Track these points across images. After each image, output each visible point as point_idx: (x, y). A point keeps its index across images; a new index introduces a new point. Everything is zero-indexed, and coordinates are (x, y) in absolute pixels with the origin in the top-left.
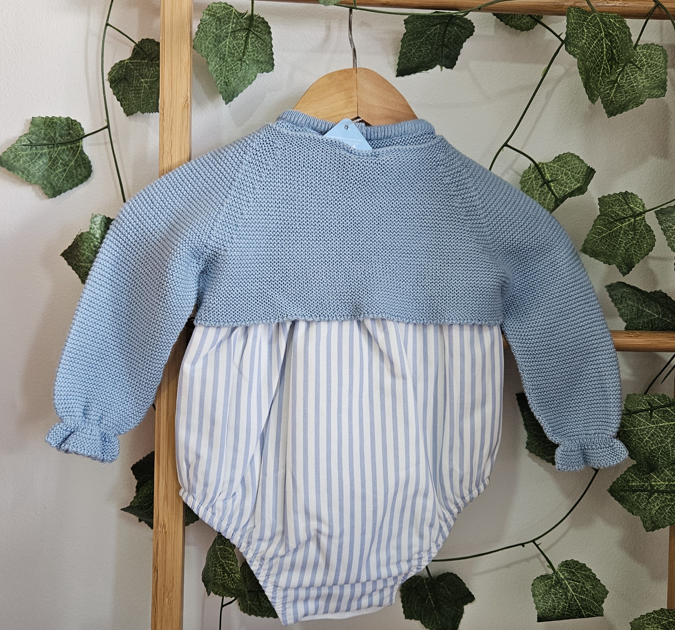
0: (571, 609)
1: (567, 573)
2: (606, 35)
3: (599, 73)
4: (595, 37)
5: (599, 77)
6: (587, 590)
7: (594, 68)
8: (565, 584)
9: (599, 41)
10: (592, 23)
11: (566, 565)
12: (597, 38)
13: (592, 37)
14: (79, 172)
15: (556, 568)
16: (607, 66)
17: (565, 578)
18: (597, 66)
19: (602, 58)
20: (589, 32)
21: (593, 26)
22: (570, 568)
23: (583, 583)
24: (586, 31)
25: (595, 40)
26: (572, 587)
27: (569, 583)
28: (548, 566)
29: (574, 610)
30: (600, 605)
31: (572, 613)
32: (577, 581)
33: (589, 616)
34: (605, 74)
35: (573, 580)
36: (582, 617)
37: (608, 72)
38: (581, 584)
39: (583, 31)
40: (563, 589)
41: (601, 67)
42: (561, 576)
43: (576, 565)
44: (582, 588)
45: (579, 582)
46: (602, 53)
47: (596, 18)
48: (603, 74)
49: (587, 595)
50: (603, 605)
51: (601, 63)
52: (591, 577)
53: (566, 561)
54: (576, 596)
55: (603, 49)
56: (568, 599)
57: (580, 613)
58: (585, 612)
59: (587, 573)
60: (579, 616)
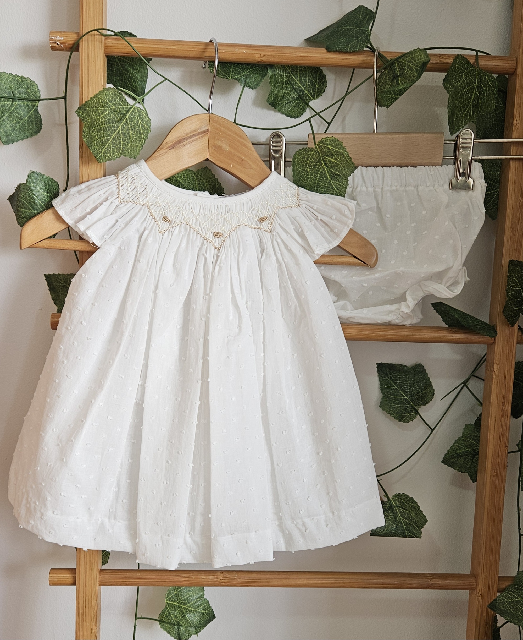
0: (397, 529)
1: (398, 502)
2: (477, 87)
3: (463, 114)
4: (469, 84)
5: (462, 117)
6: (412, 517)
7: (461, 108)
8: (396, 509)
9: (471, 88)
10: (470, 74)
11: (398, 496)
12: (470, 86)
13: (467, 83)
14: (31, 127)
15: (390, 497)
16: (470, 110)
17: (396, 505)
18: (464, 107)
19: (469, 103)
20: (466, 78)
21: (471, 76)
22: (401, 499)
23: (409, 511)
24: (464, 77)
25: (468, 86)
26: (400, 512)
27: (399, 510)
28: (384, 496)
29: (400, 530)
30: (420, 529)
31: (397, 532)
32: (405, 509)
33: (410, 537)
34: (467, 116)
35: (402, 508)
36: (405, 537)
37: (470, 115)
38: (408, 512)
39: (462, 76)
40: (394, 513)
41: (466, 110)
42: (394, 503)
43: (406, 498)
44: (408, 514)
45: (407, 510)
46: (470, 98)
47: (476, 71)
48: (466, 115)
49: (411, 520)
50: (422, 530)
51: (467, 106)
52: (416, 508)
53: (398, 494)
54: (403, 520)
55: (471, 95)
56: (396, 521)
57: (403, 533)
58: (408, 533)
59: (414, 505)
60: (403, 536)
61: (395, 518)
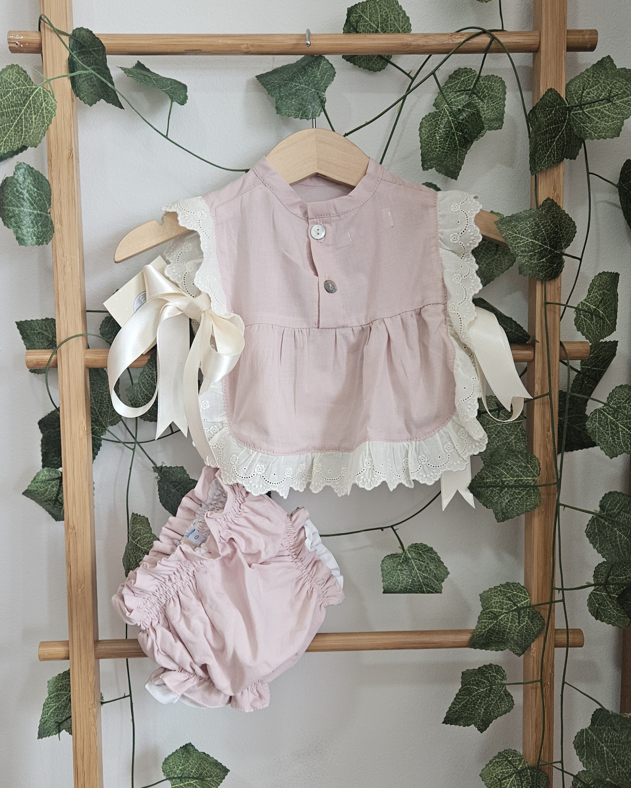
0: (413, 584)
1: (415, 553)
6: (430, 570)
8: (412, 562)
15: (406, 548)
17: (412, 557)
22: (418, 550)
23: (428, 564)
26: (417, 565)
27: (415, 562)
28: (399, 546)
29: (416, 585)
30: (440, 584)
31: (414, 588)
32: (422, 561)
33: (429, 592)
35: (419, 560)
36: (423, 592)
40: (409, 567)
42: (410, 555)
43: (425, 548)
44: (426, 567)
49: (430, 574)
50: (443, 584)
52: (436, 559)
53: (415, 544)
54: (420, 574)
56: (411, 576)
57: (421, 589)
58: (426, 588)
59: (433, 555)
61: (411, 572)
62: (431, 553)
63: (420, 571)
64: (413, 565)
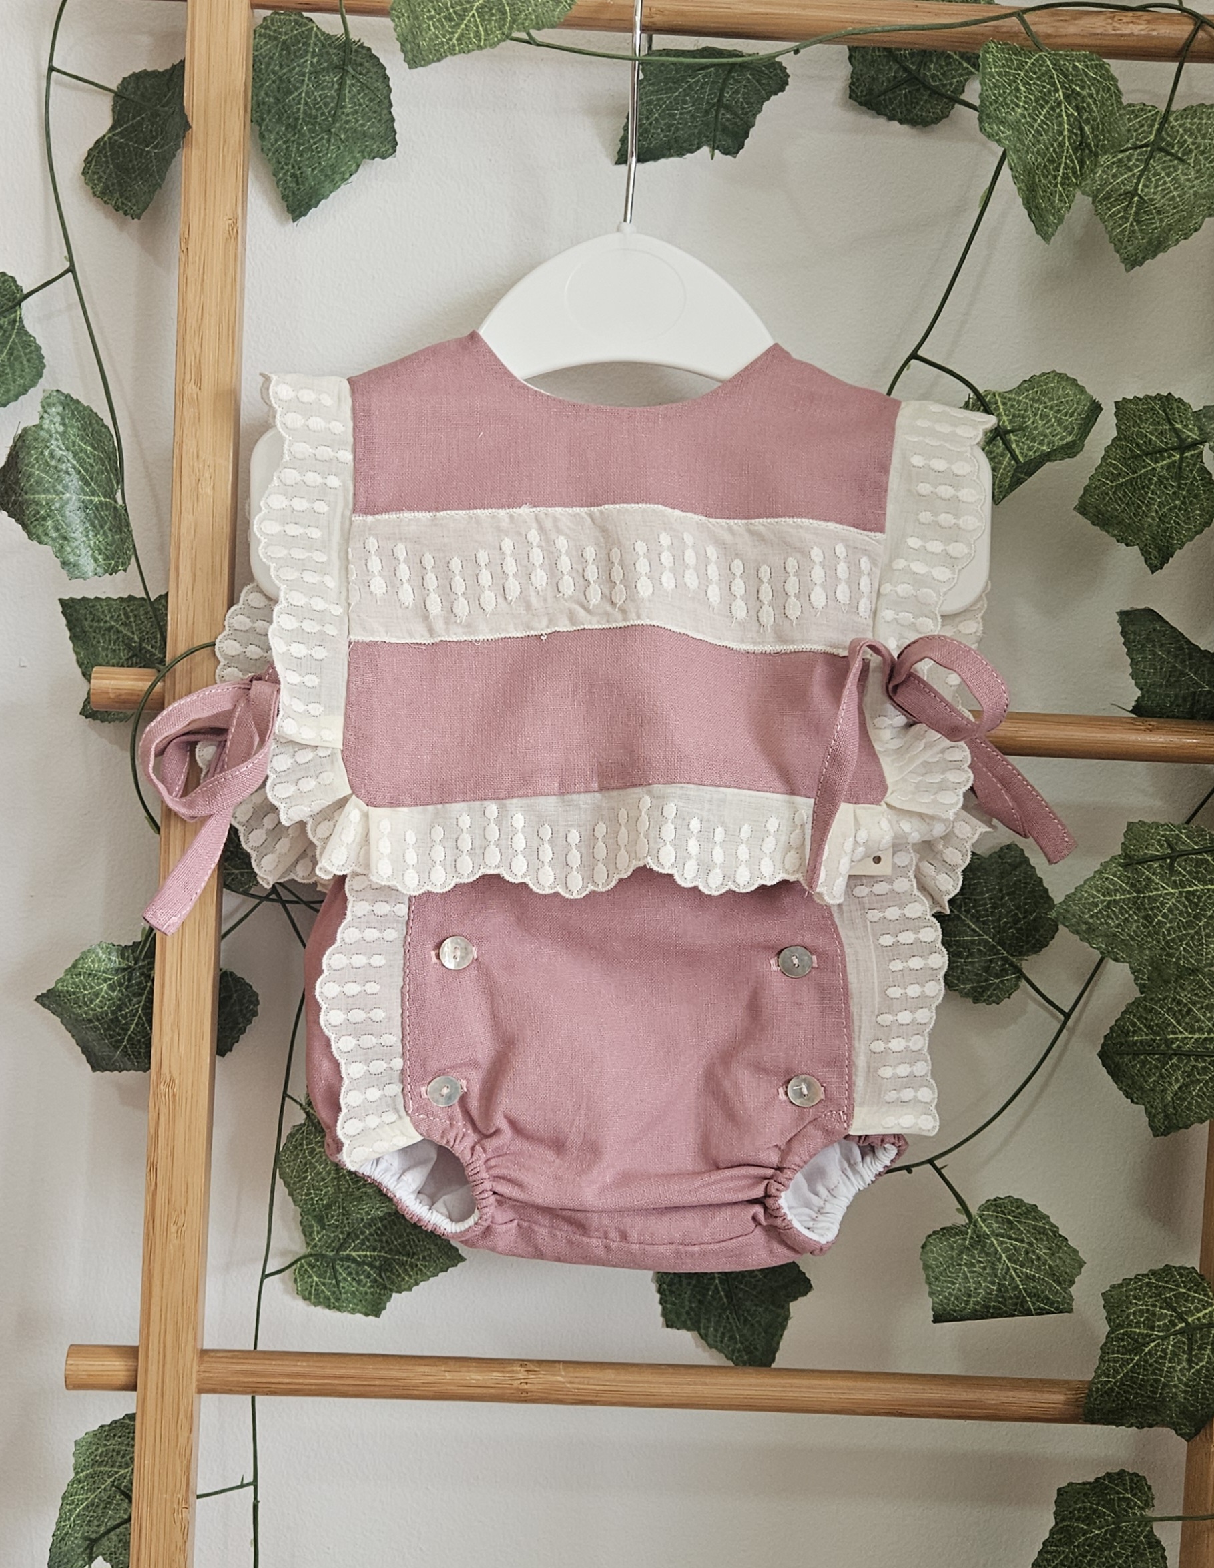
0: (1003, 1297)
1: (997, 1222)
2: (1066, 97)
3: (1055, 177)
4: (1042, 100)
5: (1056, 186)
6: (1039, 1258)
7: (1045, 166)
8: (992, 1244)
9: (1052, 109)
10: (1035, 73)
11: (996, 1205)
12: (1047, 103)
13: (1037, 101)
15: (974, 1211)
16: (1072, 161)
17: (993, 1232)
18: (1051, 161)
19: (1061, 145)
20: (1030, 91)
21: (1039, 78)
22: (1003, 1213)
23: (1031, 1244)
24: (1023, 89)
25: (1043, 107)
26: (1006, 1250)
27: (1001, 1243)
28: (957, 1209)
29: (1011, 1298)
30: (1066, 1290)
31: (1005, 1306)
32: (1016, 1240)
33: (1041, 1312)
34: (1068, 178)
35: (1010, 1238)
36: (1028, 1313)
37: (1074, 173)
38: (1026, 1245)
39: (1018, 90)
40: (988, 1254)
41: (1060, 164)
42: (985, 1228)
43: (1018, 1207)
44: (1027, 1252)
45: (1022, 1241)
46: (1061, 133)
47: (1045, 62)
48: (1065, 177)
49: (1039, 1269)
50: (1071, 1289)
51: (1060, 156)
52: (1048, 1232)
53: (995, 1200)
54: (1015, 1269)
55: (1060, 124)
56: (996, 1276)
57: (1022, 1306)
58: (1034, 1304)
59: (1040, 1224)
60: (1021, 1312)
61: (994, 1268)
62: (1035, 1219)
63: (1015, 1262)
64: (996, 1249)
